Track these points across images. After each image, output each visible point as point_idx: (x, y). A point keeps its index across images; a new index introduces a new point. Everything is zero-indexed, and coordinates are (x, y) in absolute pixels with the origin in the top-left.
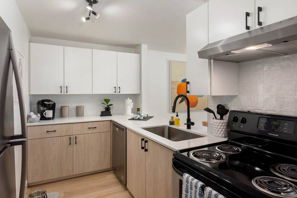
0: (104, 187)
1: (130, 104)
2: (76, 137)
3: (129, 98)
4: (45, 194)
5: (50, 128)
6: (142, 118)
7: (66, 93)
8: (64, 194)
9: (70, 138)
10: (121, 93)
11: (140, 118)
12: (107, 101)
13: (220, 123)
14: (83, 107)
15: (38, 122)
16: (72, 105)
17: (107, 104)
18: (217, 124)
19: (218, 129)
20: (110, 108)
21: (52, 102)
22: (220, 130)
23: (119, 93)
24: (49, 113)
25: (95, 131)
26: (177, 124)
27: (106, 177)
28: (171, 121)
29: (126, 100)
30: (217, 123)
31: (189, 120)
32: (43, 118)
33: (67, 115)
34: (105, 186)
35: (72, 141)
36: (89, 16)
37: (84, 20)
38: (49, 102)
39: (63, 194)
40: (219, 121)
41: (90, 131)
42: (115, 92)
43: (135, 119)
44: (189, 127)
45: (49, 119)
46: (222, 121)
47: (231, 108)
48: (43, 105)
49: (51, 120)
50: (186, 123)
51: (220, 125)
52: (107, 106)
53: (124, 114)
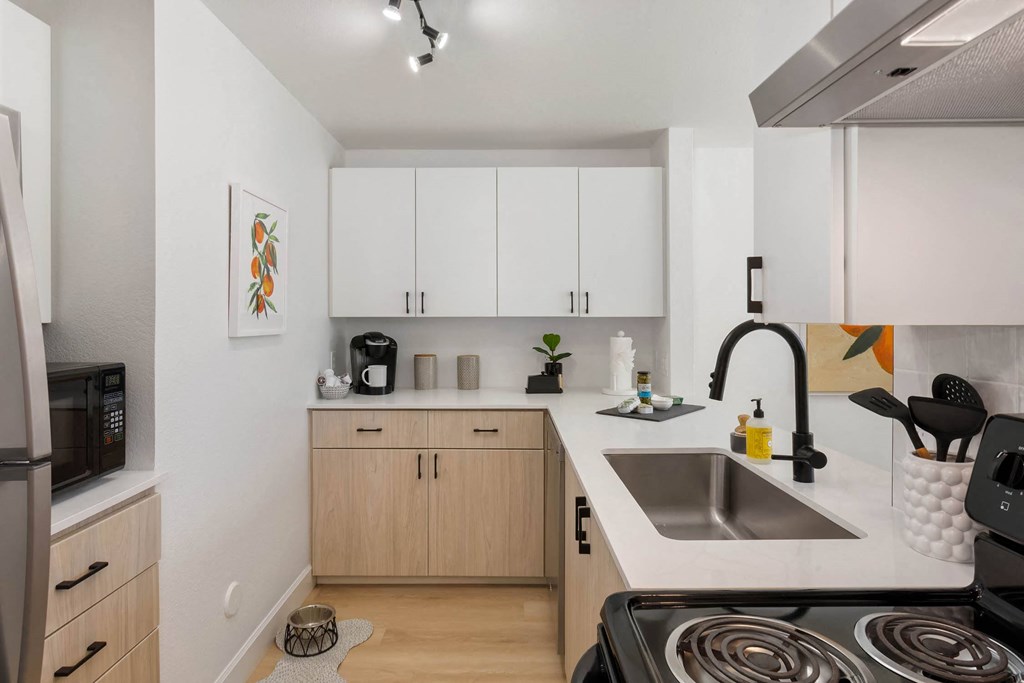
0: (503, 641)
1: (624, 353)
2: (436, 456)
3: (622, 333)
4: (331, 619)
5: (368, 422)
6: (649, 410)
7: (419, 315)
8: (388, 632)
9: (420, 456)
10: (591, 314)
11: (641, 411)
12: (552, 340)
13: (938, 478)
14: (477, 358)
15: (345, 398)
16: (447, 352)
17: (553, 350)
18: (920, 482)
19: (921, 511)
20: (560, 364)
21: (385, 341)
22: (937, 516)
23: (586, 315)
24: (378, 375)
25: (493, 441)
26: (757, 452)
27: (522, 607)
28: (738, 434)
29: (612, 339)
30: (917, 475)
31: (802, 438)
32: (361, 388)
33: (431, 380)
34: (507, 641)
35: (427, 466)
36: (428, 50)
37: (414, 64)
38: (374, 342)
39: (382, 635)
40: (930, 466)
41: (480, 441)
42: (572, 311)
43: (620, 411)
44: (803, 474)
45: (377, 391)
46: (949, 469)
47: (1014, 399)
48: (364, 350)
49: (381, 394)
50: (791, 454)
51: (936, 487)
52: (551, 358)
53: (606, 391)
